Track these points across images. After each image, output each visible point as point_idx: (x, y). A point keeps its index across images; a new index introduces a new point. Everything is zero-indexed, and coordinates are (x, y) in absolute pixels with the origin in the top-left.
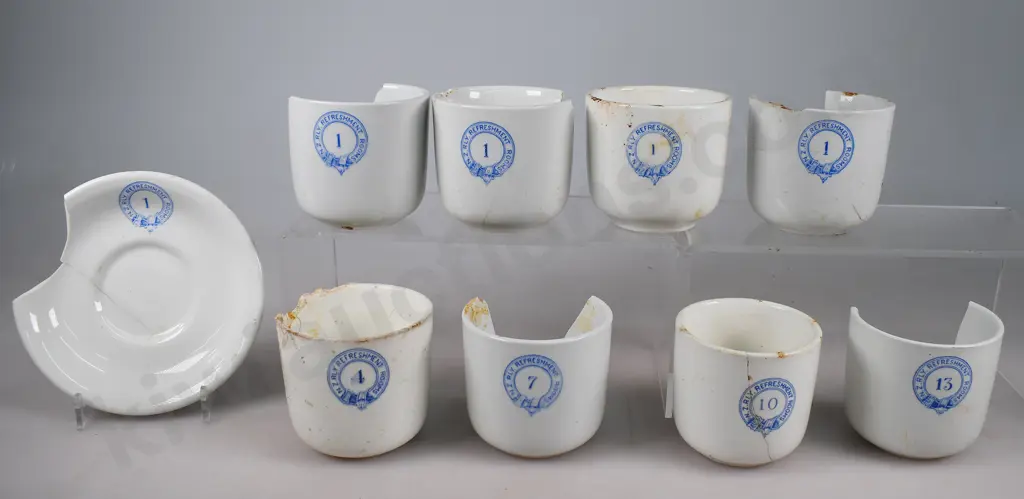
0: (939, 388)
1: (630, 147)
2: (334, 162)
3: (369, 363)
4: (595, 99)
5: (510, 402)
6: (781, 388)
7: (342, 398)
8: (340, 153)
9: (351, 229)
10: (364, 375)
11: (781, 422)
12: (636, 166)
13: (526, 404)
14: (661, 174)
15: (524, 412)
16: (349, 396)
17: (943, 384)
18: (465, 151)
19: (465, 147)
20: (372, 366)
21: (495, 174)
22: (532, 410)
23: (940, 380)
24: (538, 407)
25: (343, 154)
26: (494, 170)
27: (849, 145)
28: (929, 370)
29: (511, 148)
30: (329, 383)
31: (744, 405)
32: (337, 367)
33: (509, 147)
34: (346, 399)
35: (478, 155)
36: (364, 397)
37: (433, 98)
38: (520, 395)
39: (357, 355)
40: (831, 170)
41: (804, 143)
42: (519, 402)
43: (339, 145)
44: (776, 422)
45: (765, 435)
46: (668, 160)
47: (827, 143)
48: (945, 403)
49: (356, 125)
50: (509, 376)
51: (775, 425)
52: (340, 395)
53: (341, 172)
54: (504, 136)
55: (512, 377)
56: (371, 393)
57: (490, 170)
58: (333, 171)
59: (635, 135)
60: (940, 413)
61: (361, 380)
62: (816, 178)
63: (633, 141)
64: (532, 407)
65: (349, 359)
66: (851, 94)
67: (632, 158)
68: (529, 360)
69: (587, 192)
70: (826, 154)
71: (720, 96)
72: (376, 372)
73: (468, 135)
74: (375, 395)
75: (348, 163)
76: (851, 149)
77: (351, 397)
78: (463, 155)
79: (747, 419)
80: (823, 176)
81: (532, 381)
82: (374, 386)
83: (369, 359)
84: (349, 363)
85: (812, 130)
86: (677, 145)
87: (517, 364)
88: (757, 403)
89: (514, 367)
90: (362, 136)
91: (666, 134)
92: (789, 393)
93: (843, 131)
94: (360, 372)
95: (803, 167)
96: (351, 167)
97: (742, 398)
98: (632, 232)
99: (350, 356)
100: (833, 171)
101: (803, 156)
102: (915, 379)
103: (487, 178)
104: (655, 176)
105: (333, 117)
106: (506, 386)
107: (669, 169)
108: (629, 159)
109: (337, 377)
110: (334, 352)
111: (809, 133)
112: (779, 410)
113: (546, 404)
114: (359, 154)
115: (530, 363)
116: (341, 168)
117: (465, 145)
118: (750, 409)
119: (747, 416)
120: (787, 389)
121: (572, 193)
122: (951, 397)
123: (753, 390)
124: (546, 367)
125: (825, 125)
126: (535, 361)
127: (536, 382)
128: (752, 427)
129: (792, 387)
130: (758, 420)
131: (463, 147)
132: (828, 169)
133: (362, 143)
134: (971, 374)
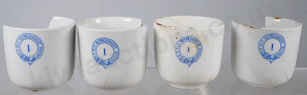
1: (177, 49)
2: (26, 59)
4: (159, 24)
8: (29, 54)
9: (37, 91)
12: (180, 57)
14: (192, 62)
18: (94, 52)
19: (94, 50)
21: (109, 63)
25: (31, 55)
26: (109, 62)
27: (283, 45)
29: (117, 51)
33: (116, 50)
35: (100, 54)
37: (78, 25)
40: (275, 57)
41: (261, 45)
43: (29, 50)
46: (196, 54)
47: (273, 44)
49: (37, 40)
53: (30, 64)
54: (113, 44)
57: (107, 62)
58: (26, 64)
59: (179, 42)
62: (267, 61)
63: (178, 45)
66: (278, 18)
67: (178, 54)
69: (154, 66)
70: (272, 50)
71: (219, 21)
73: (95, 44)
75: (34, 59)
76: (284, 47)
78: (93, 54)
80: (271, 60)
85: (265, 38)
86: (200, 47)
90: (40, 46)
91: (195, 42)
93: (280, 39)
95: (261, 56)
96: (36, 62)
98: (178, 88)
100: (275, 58)
101: (261, 51)
103: (105, 66)
104: (189, 63)
105: (25, 36)
107: (196, 59)
108: (176, 54)
111: (264, 39)
114: (39, 55)
116: (30, 62)
117: (94, 49)
121: (147, 67)
125: (272, 36)
131: (93, 50)
132: (273, 57)
133: (41, 50)
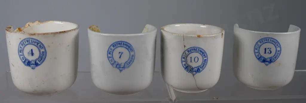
0: (265, 53)
3: (36, 46)
5: (111, 66)
6: (200, 52)
7: (24, 62)
10: (33, 52)
11: (201, 69)
13: (118, 66)
15: (117, 70)
16: (27, 61)
17: (267, 51)
20: (38, 48)
22: (121, 69)
23: (265, 49)
24: (124, 67)
28: (261, 44)
30: (19, 54)
31: (183, 60)
32: (22, 46)
34: (26, 63)
36: (34, 63)
38: (115, 62)
39: (30, 41)
42: (115, 66)
44: (198, 69)
45: (194, 75)
48: (269, 60)
50: (110, 53)
51: (198, 71)
52: (23, 61)
55: (111, 53)
56: (37, 61)
60: (267, 65)
61: (32, 54)
64: (120, 67)
65: (27, 43)
68: (119, 44)
72: (40, 51)
74: (39, 63)
77: (28, 62)
79: (185, 66)
81: (121, 54)
82: (39, 58)
83: (36, 44)
84: (27, 45)
87: (113, 46)
88: (189, 58)
89: (112, 47)
92: (204, 56)
94: (32, 50)
97: (182, 56)
99: (27, 41)
102: (255, 49)
106: (108, 58)
109: (22, 52)
110: (20, 39)
112: (200, 63)
113: (127, 66)
115: (120, 45)
118: (186, 61)
119: (185, 65)
120: (203, 53)
122: (271, 58)
123: (187, 52)
124: (127, 47)
126: (122, 44)
127: (122, 55)
128: (187, 71)
129: (206, 53)
130: (190, 67)
134: (280, 47)
